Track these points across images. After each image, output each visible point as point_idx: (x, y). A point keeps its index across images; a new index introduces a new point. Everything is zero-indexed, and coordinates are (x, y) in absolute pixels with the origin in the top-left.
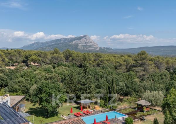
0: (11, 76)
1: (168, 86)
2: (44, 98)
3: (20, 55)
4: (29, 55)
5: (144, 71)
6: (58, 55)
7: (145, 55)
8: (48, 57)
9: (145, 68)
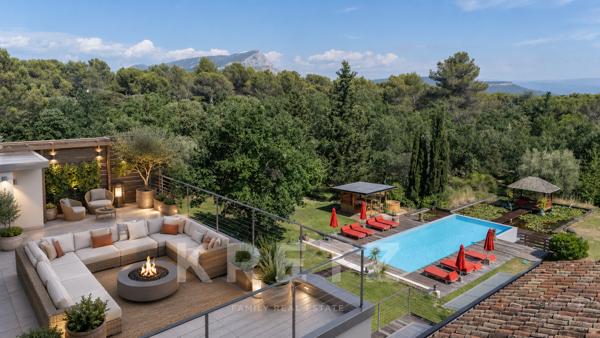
0: (86, 116)
1: (573, 138)
2: (246, 174)
3: (104, 74)
4: (131, 76)
5: (462, 106)
6: (212, 74)
7: (467, 63)
8: (185, 79)
9: (467, 98)
